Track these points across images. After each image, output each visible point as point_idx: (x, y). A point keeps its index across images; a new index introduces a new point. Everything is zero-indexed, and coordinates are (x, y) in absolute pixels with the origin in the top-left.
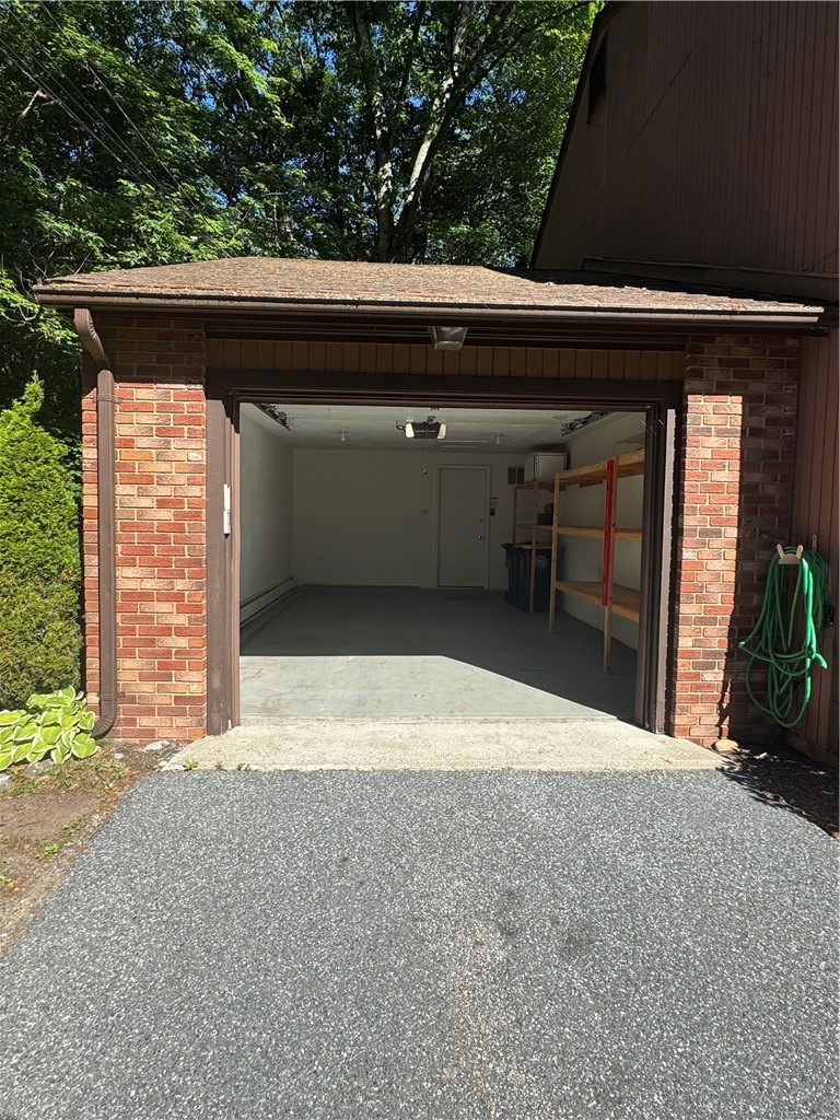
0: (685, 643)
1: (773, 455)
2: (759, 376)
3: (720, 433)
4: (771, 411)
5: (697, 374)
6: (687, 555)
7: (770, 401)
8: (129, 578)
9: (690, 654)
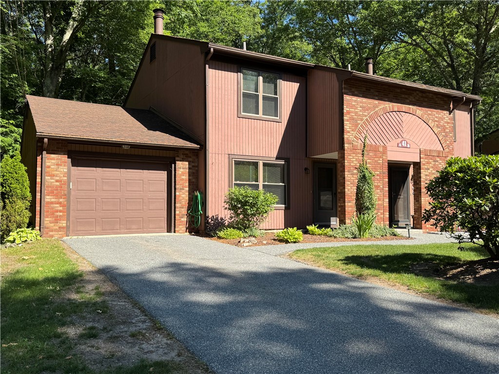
0: (177, 212)
1: (194, 173)
2: (190, 157)
3: (183, 168)
4: (193, 164)
5: (178, 156)
6: (177, 193)
7: (193, 162)
8: (48, 198)
9: (178, 215)
